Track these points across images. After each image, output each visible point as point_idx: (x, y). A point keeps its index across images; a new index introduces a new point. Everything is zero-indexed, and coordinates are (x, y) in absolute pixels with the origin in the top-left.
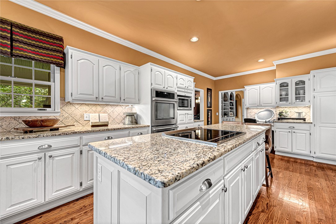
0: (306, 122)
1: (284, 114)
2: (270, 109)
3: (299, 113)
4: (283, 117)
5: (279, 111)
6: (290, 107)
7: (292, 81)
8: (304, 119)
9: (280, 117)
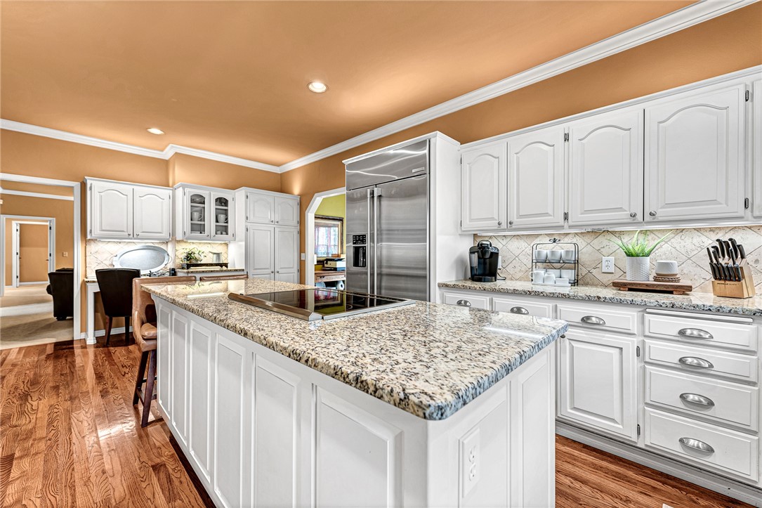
0: (229, 268)
1: (197, 256)
2: (157, 245)
3: (218, 255)
4: (194, 262)
5: (183, 250)
6: (200, 243)
7: (211, 196)
8: (226, 265)
9: (188, 262)
